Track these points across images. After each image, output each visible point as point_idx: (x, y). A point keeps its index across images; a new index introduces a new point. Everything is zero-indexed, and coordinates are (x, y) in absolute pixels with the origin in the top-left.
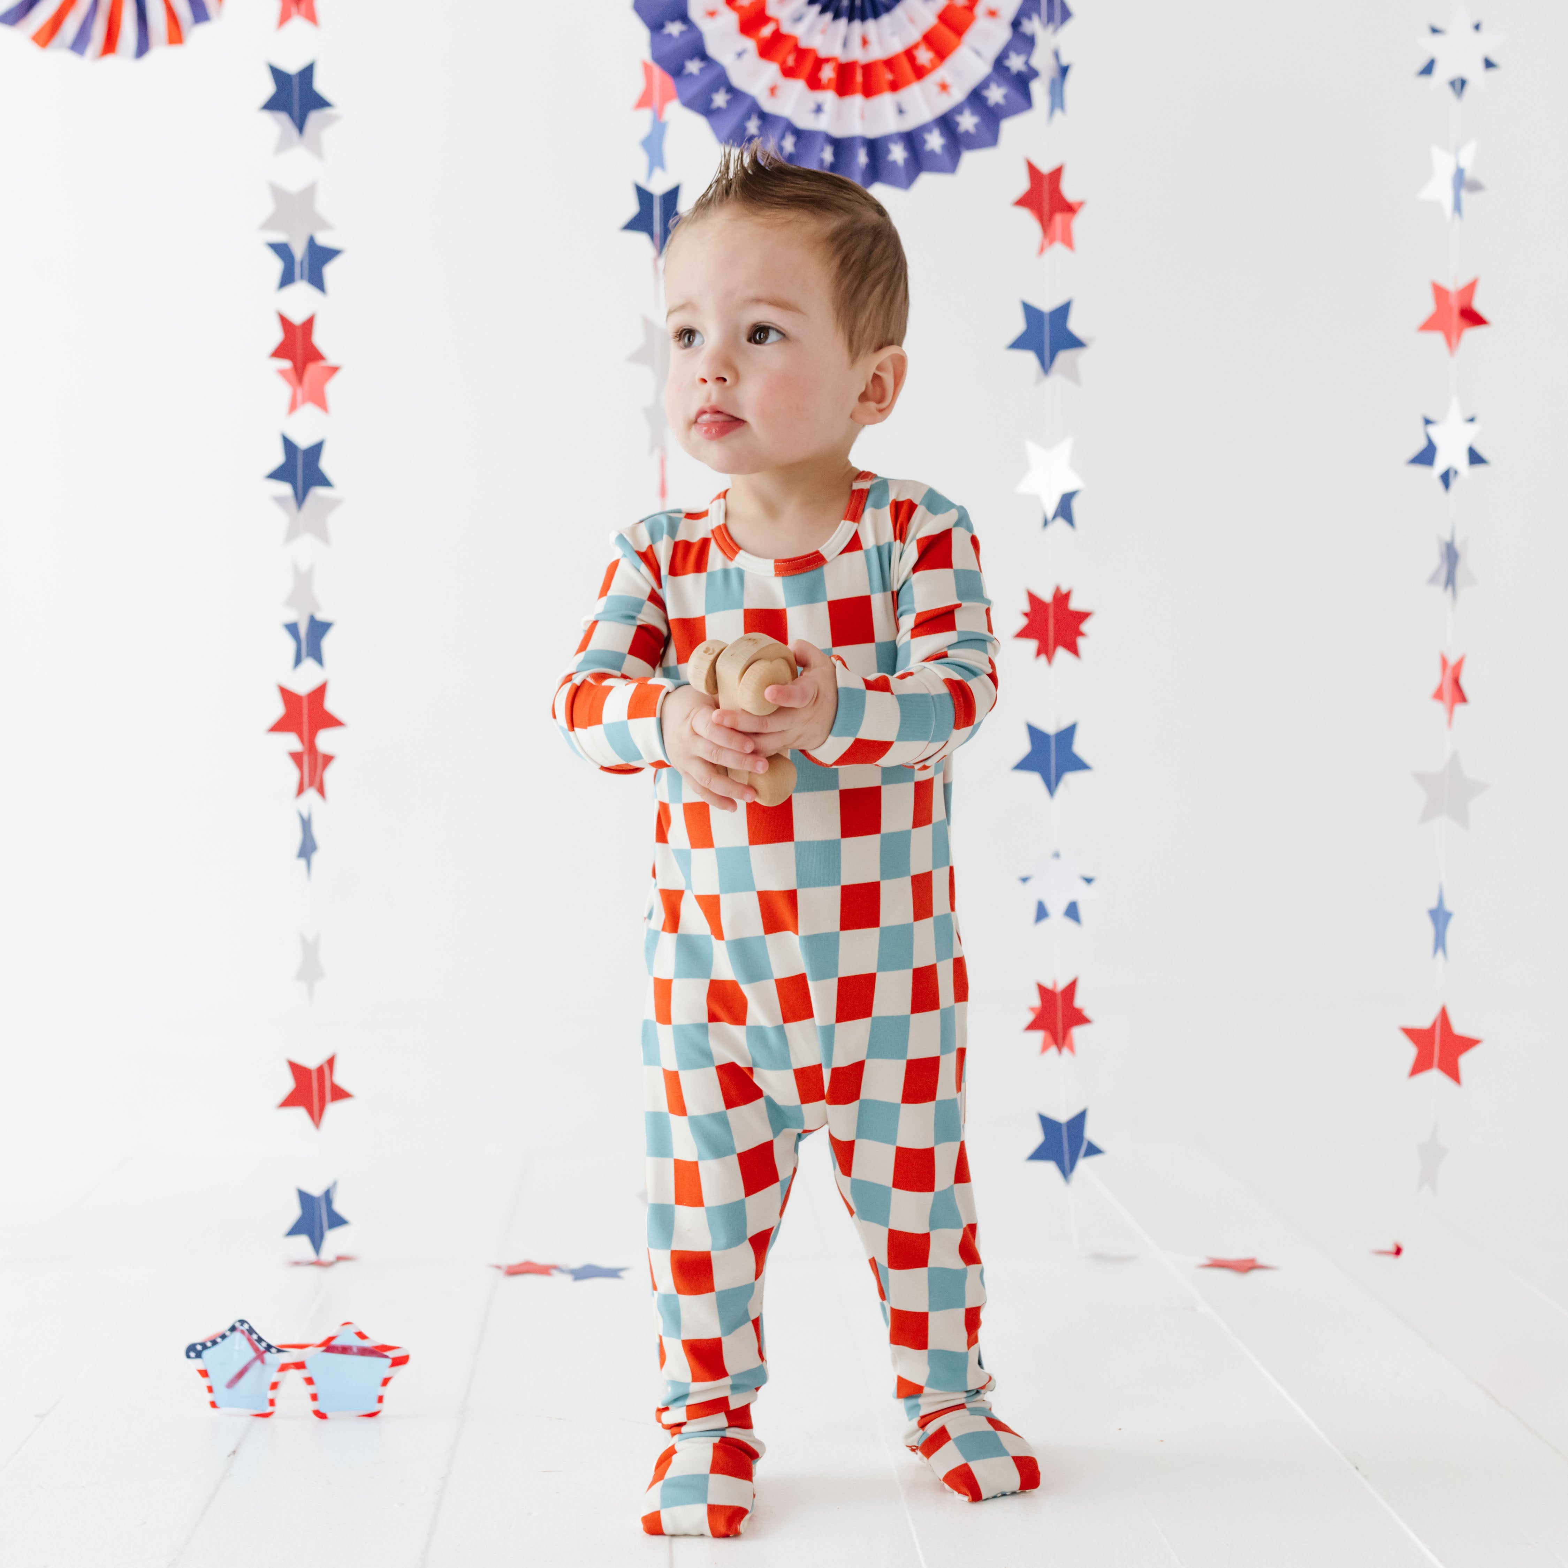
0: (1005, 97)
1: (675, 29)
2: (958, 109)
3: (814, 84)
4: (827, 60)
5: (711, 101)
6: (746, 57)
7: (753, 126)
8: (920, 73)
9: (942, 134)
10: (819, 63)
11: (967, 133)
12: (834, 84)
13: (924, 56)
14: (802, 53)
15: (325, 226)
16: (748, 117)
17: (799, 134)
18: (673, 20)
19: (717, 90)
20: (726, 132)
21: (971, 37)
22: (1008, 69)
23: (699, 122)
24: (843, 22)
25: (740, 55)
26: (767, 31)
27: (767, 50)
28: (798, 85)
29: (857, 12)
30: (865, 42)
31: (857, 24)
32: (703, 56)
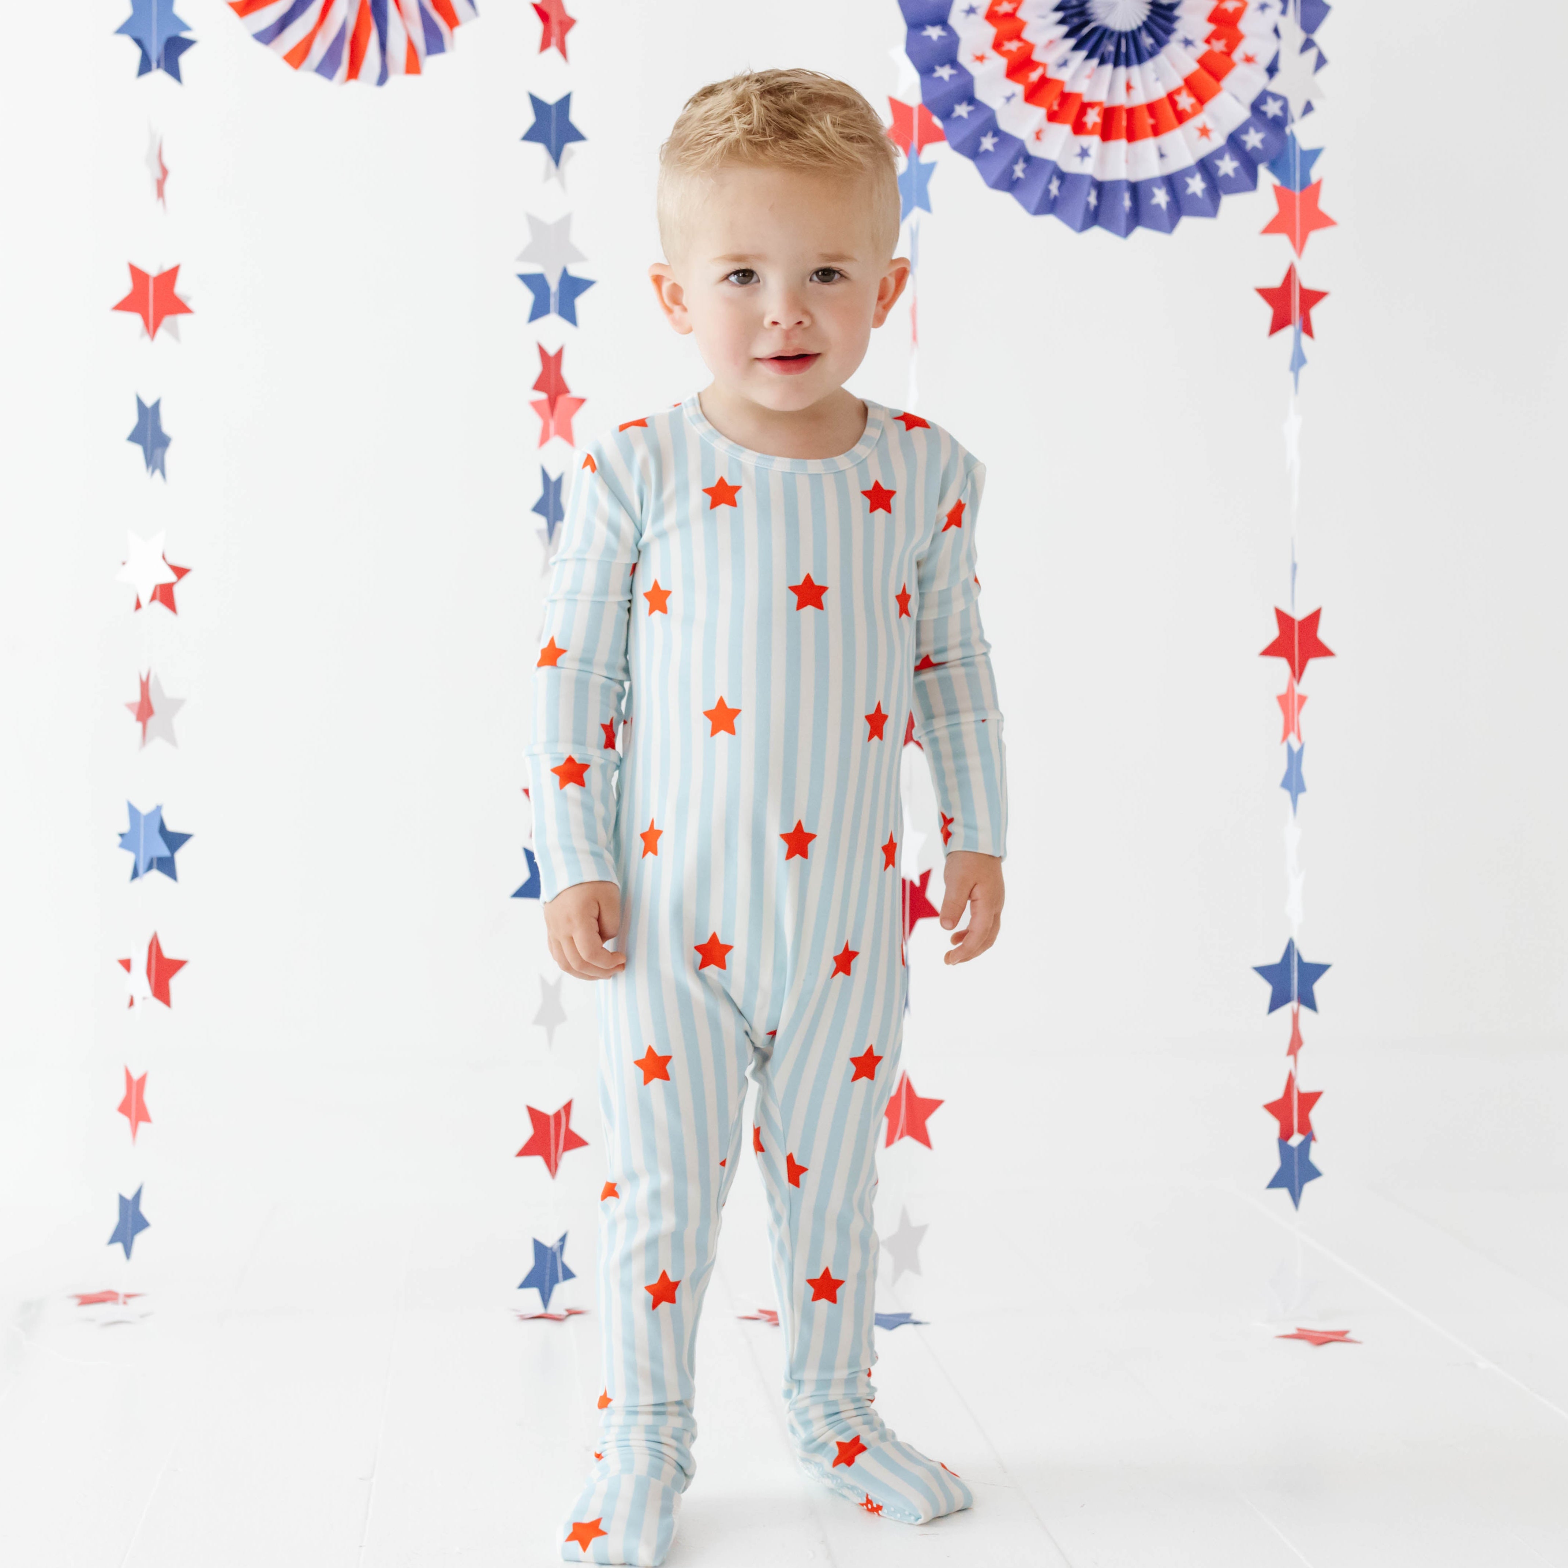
0: (1263, 141)
1: (945, 72)
2: (1218, 154)
3: (1079, 128)
4: (1091, 105)
5: (979, 144)
6: (1014, 101)
7: (1019, 170)
8: (1181, 117)
9: (1204, 179)
10: (1085, 107)
11: (1226, 176)
12: (1099, 129)
13: (1185, 101)
14: (1065, 98)
15: (580, 258)
16: (1015, 162)
17: (1062, 176)
18: (942, 65)
19: (985, 135)
20: (994, 177)
21: (1228, 82)
22: (1264, 114)
23: (967, 166)
24: (1109, 68)
25: (1008, 99)
26: (1034, 76)
27: (1033, 95)
28: (1064, 130)
29: (1123, 58)
30: (1129, 87)
31: (1122, 70)
32: (971, 100)
